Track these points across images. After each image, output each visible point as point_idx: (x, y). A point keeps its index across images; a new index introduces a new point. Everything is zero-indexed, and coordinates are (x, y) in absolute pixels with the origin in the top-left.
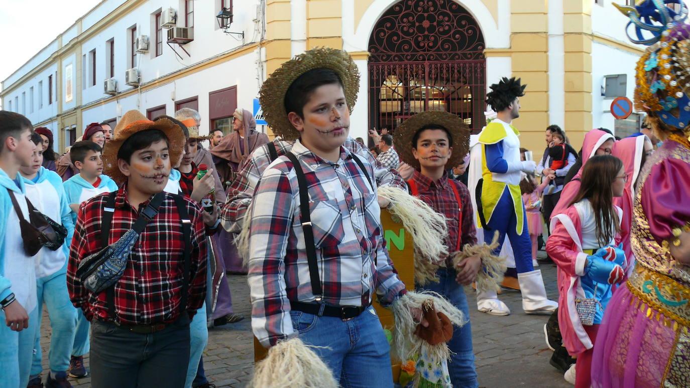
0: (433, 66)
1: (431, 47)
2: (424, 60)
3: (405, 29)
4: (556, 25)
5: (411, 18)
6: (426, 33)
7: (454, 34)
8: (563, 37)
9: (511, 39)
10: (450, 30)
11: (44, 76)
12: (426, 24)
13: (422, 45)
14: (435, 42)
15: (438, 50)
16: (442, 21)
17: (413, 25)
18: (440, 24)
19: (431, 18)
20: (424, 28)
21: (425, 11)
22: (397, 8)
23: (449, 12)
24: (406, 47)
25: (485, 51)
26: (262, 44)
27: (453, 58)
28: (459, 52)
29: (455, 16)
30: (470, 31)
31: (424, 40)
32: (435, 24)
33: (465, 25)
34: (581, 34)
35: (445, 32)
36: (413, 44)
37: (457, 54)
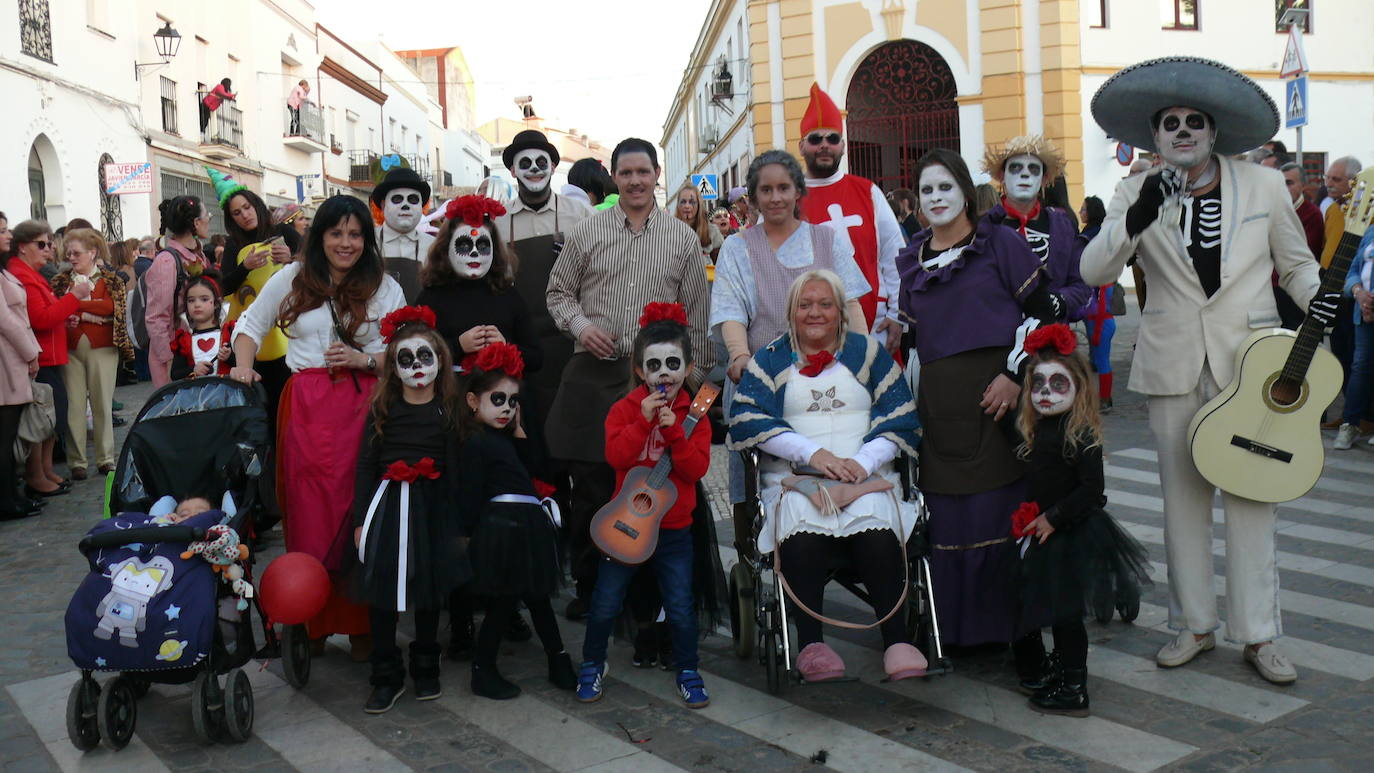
0: (910, 119)
1: (908, 99)
2: (900, 113)
3: (881, 80)
4: (1031, 62)
5: (886, 68)
6: (902, 83)
7: (930, 83)
8: (1039, 76)
9: (983, 84)
10: (925, 78)
11: (680, 125)
12: (901, 73)
13: (898, 96)
14: (912, 92)
15: (915, 101)
16: (918, 69)
17: (888, 75)
18: (915, 71)
19: (906, 66)
20: (900, 80)
21: (900, 59)
22: (873, 58)
23: (924, 57)
24: (883, 101)
25: (955, 99)
26: (750, 107)
27: (929, 109)
28: (935, 102)
29: (931, 61)
30: (946, 77)
31: (900, 91)
32: (910, 72)
33: (941, 70)
34: (1060, 69)
35: (920, 81)
36: (890, 97)
37: (933, 105)
